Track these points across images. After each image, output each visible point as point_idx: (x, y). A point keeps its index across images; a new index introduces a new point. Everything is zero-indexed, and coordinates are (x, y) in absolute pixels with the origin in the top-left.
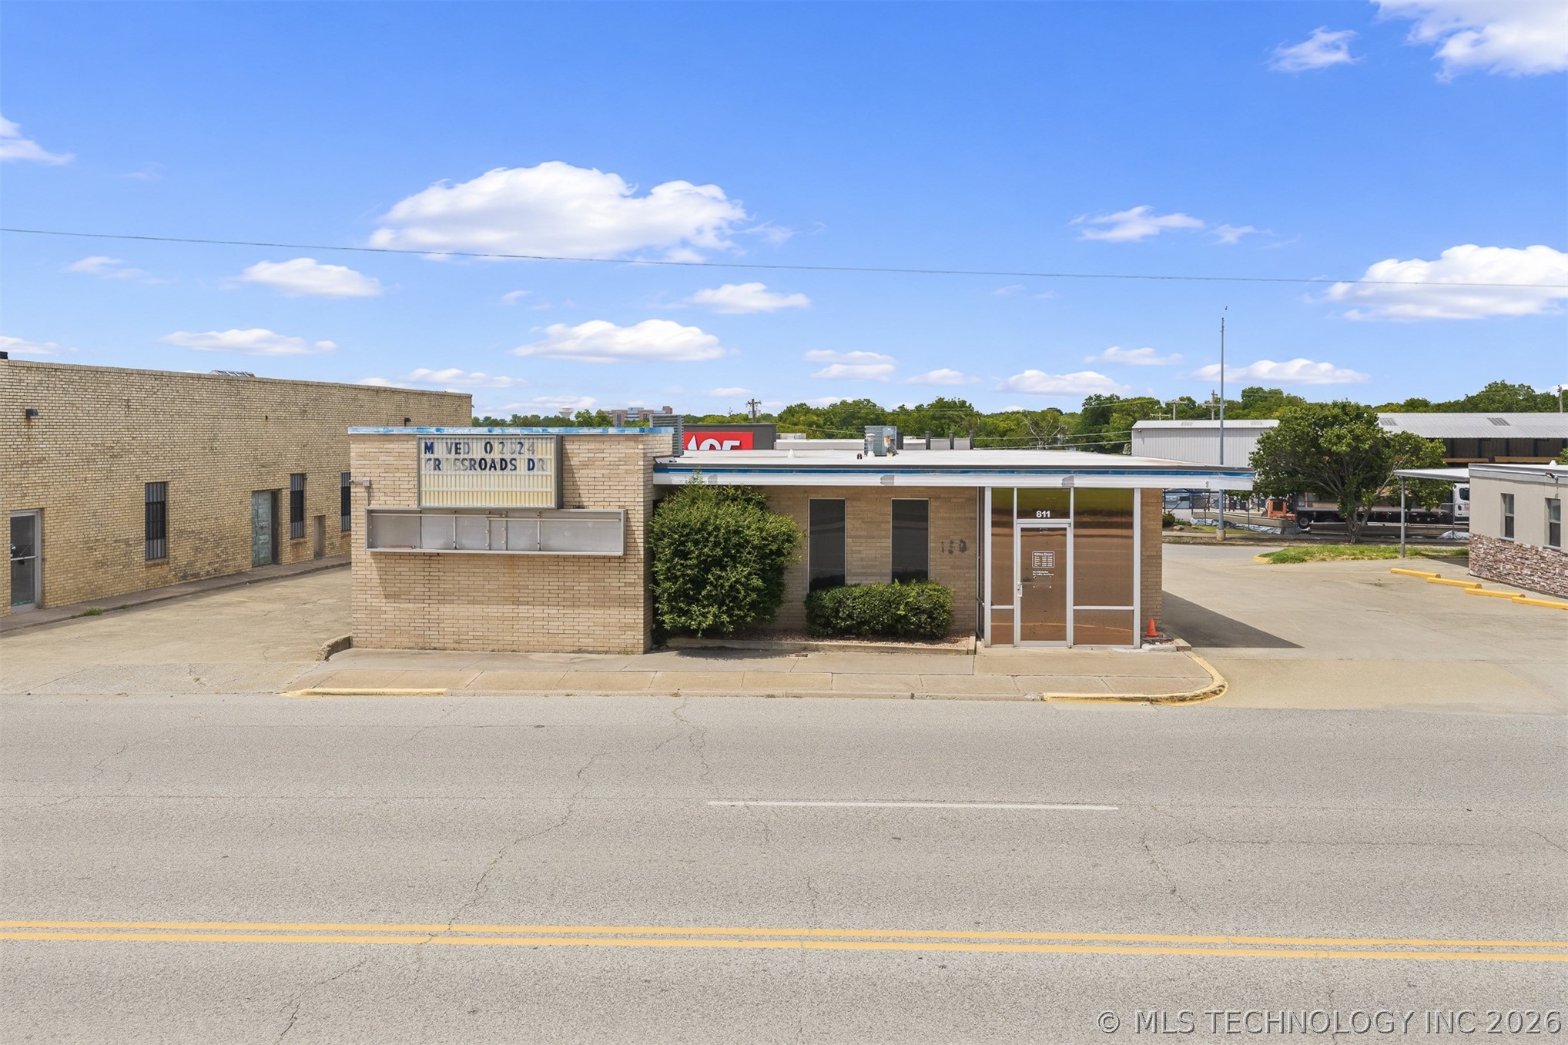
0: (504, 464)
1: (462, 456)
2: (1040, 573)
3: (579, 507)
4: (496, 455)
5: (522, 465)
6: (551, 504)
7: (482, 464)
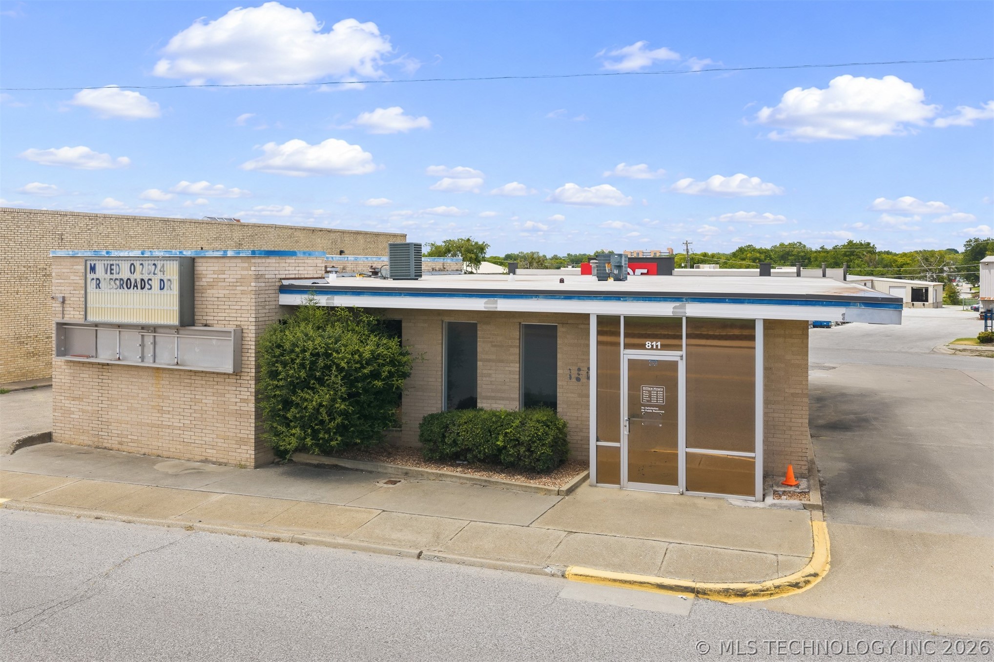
0: (143, 284)
1: (115, 276)
2: (649, 410)
3: (206, 325)
4: (137, 276)
5: (155, 284)
6: (175, 321)
7: (127, 284)
